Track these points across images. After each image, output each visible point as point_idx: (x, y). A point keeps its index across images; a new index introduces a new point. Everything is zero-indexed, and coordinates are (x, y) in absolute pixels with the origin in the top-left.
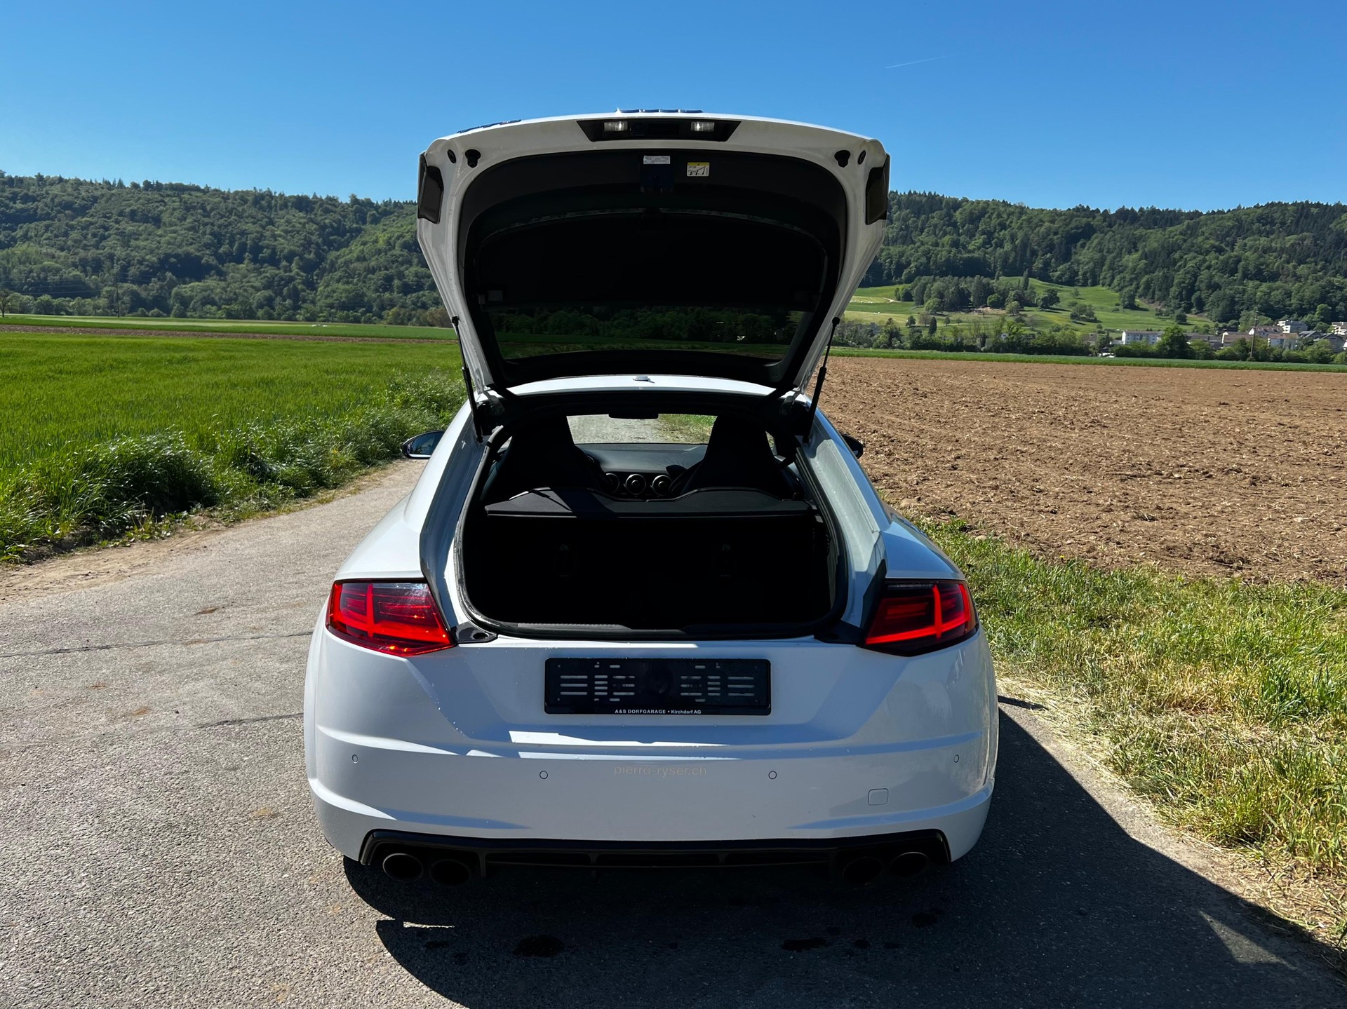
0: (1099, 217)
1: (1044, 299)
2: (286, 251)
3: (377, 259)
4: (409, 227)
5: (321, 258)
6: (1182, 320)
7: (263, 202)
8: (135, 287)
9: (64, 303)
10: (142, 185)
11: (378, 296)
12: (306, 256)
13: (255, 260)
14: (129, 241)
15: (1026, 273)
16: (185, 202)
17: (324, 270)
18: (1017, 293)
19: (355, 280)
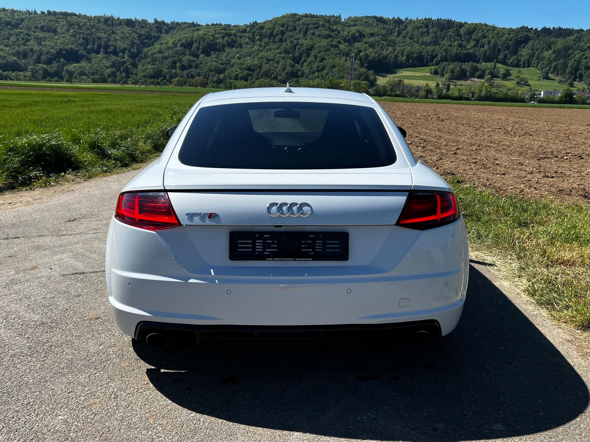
0: (532, 32)
1: (503, 74)
2: (122, 48)
3: (168, 52)
4: (184, 35)
5: (139, 52)
6: (571, 85)
7: (109, 21)
8: (45, 66)
9: (9, 74)
10: (46, 13)
11: (169, 71)
12: (132, 50)
13: (106, 52)
14: (41, 42)
15: (495, 61)
16: (69, 22)
17: (141, 58)
18: (490, 71)
19: (157, 63)
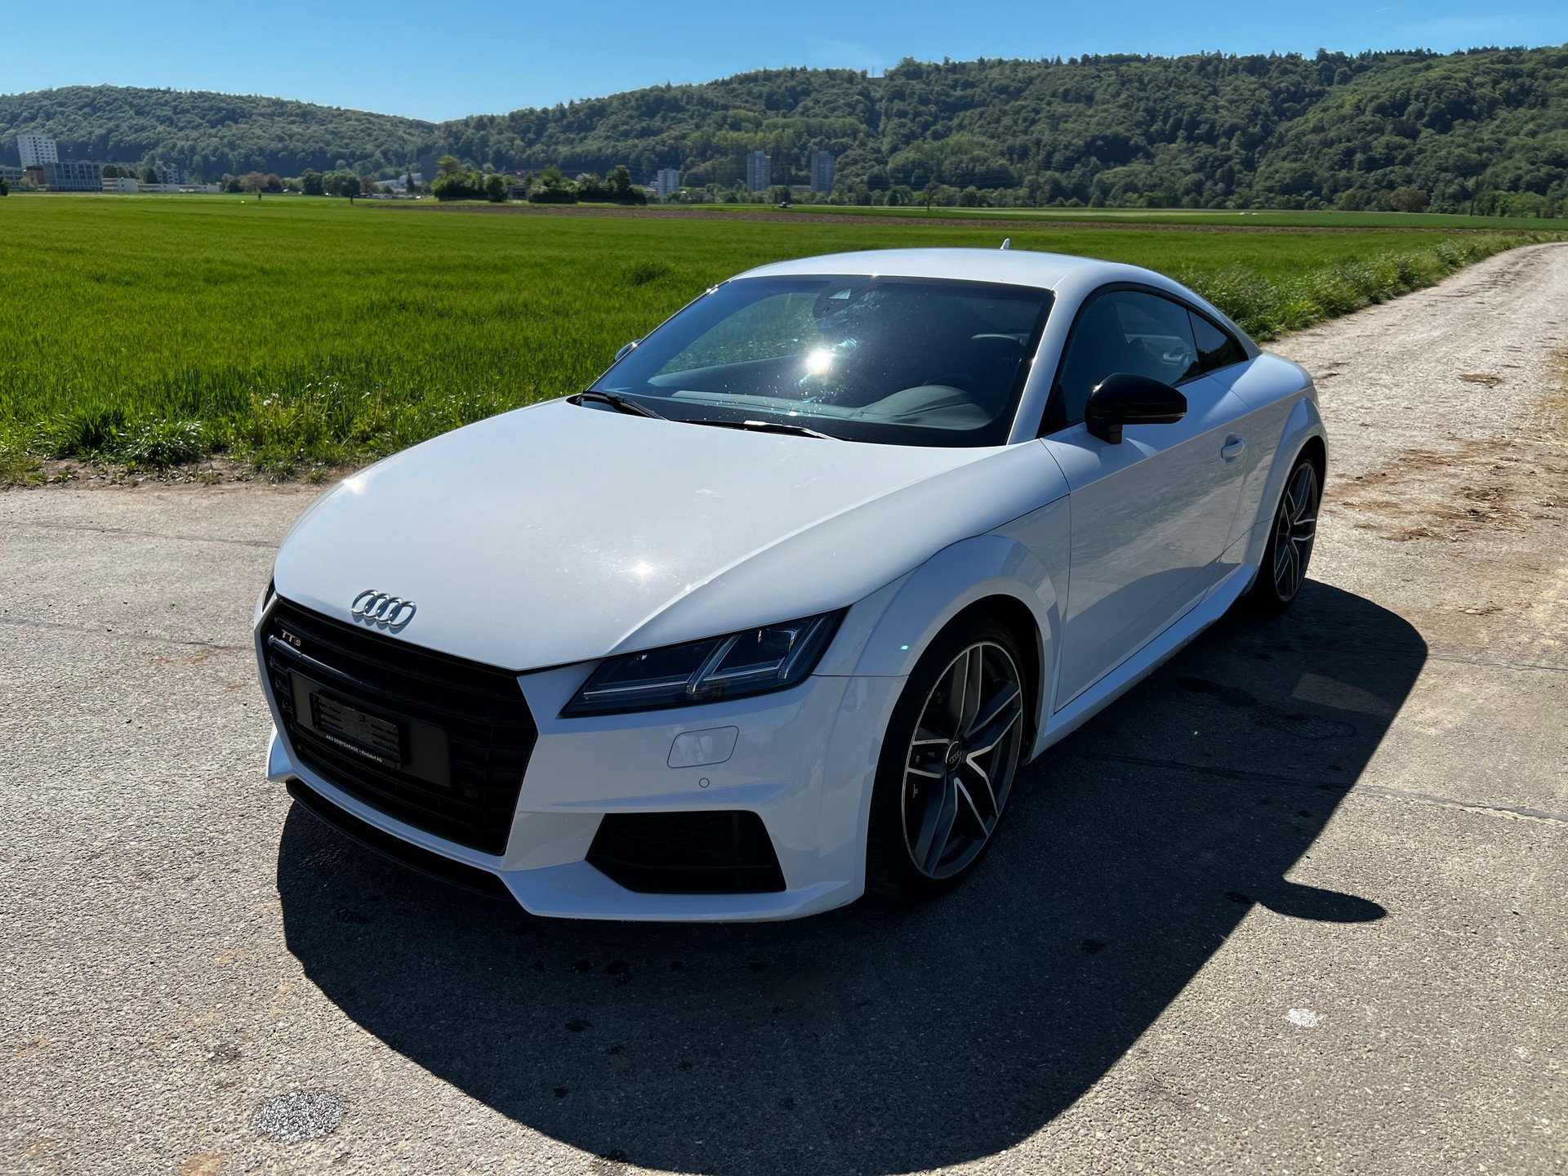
2: (1227, 125)
3: (1339, 128)
4: (1389, 85)
5: (1268, 131)
7: (1209, 68)
8: (1057, 175)
9: (987, 195)
10: (1079, 61)
11: (1332, 176)
12: (1251, 130)
13: (1188, 139)
14: (1058, 124)
16: (1122, 76)
17: (1269, 146)
19: (1306, 157)
